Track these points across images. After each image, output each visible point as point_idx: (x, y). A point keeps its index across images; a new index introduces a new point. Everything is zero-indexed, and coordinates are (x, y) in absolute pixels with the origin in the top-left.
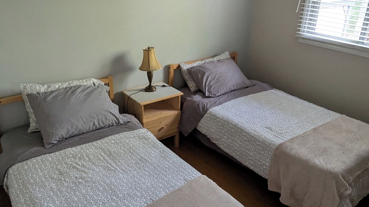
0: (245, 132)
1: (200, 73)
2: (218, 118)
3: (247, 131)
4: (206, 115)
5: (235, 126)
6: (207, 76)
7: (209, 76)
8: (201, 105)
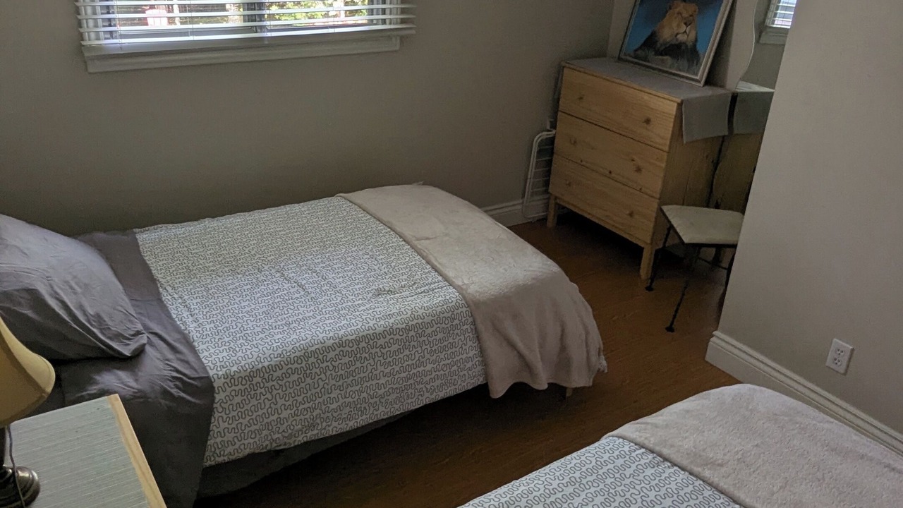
0: (382, 335)
1: (20, 304)
2: (272, 369)
3: (381, 329)
4: (218, 397)
5: (340, 345)
6: (51, 295)
7: (56, 292)
8: (169, 387)
